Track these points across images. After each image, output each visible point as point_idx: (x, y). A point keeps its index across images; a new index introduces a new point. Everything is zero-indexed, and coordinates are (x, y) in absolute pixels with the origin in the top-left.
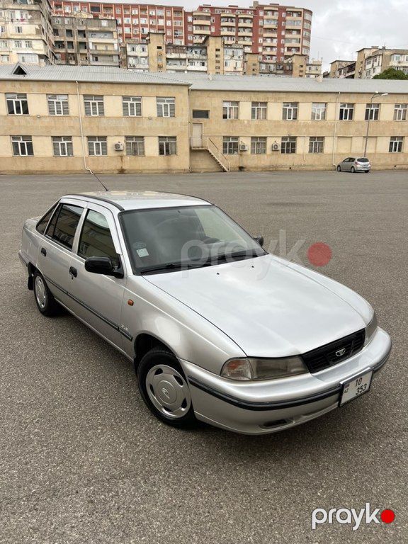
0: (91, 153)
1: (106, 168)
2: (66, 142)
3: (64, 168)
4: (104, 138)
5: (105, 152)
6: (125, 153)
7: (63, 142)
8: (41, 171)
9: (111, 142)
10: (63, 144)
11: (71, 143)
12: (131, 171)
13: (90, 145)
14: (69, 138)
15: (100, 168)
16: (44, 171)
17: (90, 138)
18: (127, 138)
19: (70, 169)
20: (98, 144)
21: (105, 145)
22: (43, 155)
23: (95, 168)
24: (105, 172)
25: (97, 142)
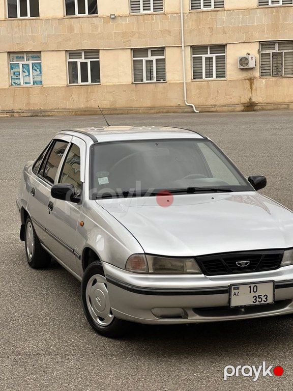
0: (197, 75)
1: (221, 101)
2: (154, 58)
3: (148, 103)
4: (222, 47)
5: (221, 74)
6: (257, 74)
7: (150, 58)
8: (109, 109)
9: (233, 55)
10: (149, 62)
11: (164, 60)
12: (268, 104)
13: (196, 61)
14: (161, 50)
15: (211, 102)
16: (115, 109)
17: (195, 49)
18: (264, 45)
19: (158, 104)
20: (209, 60)
21: (221, 60)
22: (116, 81)
23: (201, 101)
24: (219, 109)
25: (209, 55)
